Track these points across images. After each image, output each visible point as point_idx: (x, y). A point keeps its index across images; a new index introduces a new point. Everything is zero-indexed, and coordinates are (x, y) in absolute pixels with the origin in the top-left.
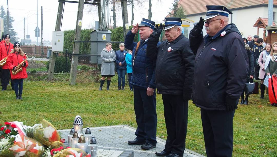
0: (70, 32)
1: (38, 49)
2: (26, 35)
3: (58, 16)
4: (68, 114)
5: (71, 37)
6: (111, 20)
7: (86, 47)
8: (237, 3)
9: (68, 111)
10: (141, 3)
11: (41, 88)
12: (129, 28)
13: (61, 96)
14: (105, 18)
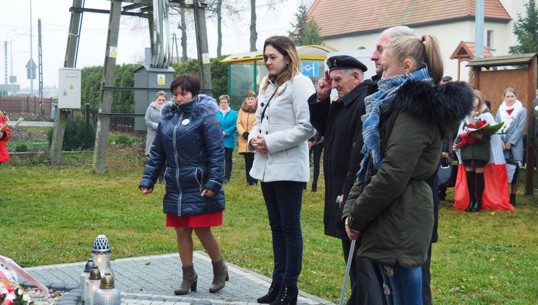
0: (95, 69)
1: (32, 104)
2: (9, 75)
3: (69, 39)
4: (87, 231)
5: (98, 79)
6: (177, 47)
7: (127, 98)
8: (418, 14)
9: (88, 225)
10: (236, 12)
11: (36, 180)
12: (209, 62)
13: (75, 197)
14: (163, 42)
